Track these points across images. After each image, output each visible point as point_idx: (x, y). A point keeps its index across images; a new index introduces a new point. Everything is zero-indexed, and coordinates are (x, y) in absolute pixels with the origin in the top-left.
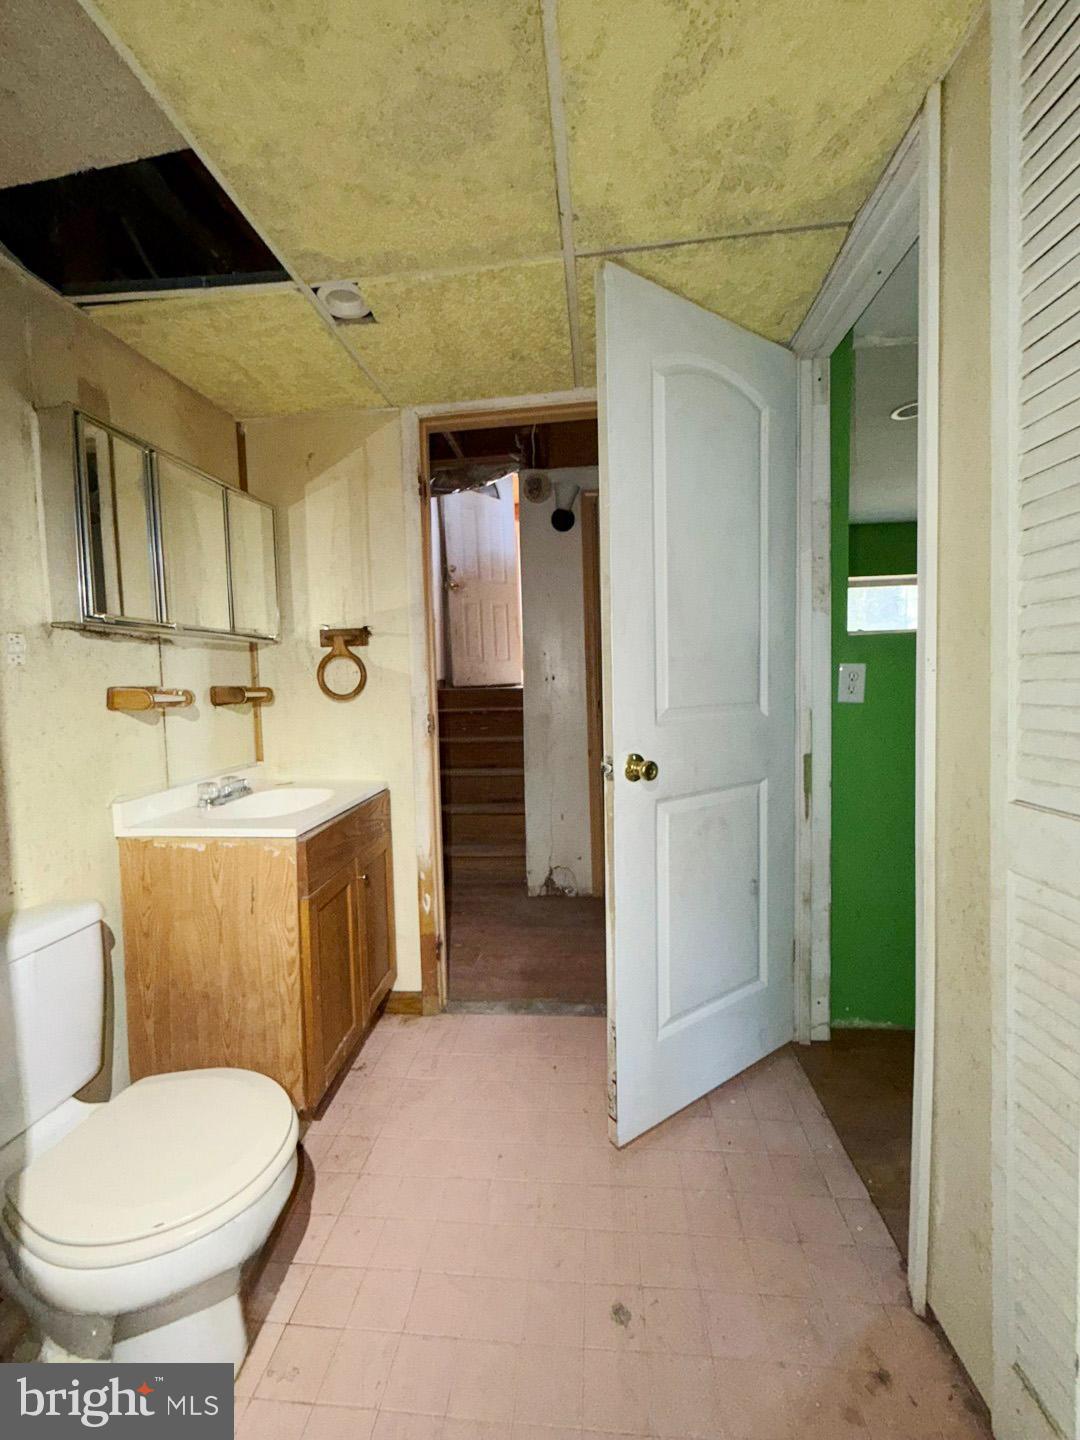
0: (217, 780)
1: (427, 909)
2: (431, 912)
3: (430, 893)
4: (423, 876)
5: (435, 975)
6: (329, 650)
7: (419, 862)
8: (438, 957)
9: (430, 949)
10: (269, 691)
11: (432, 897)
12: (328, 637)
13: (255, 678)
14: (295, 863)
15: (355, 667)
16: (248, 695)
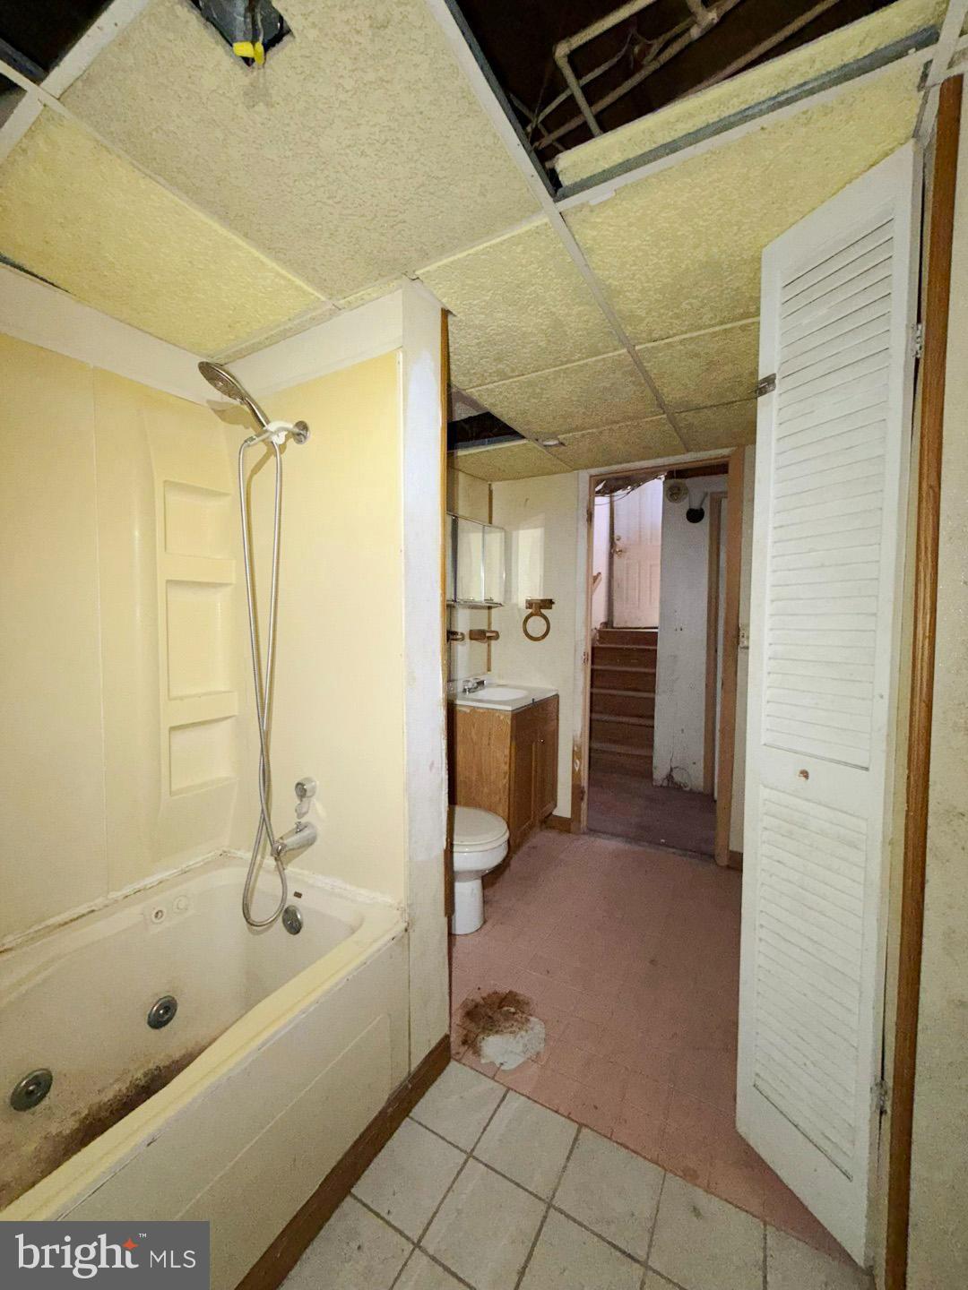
0: (471, 679)
1: (577, 769)
2: (579, 770)
3: (580, 759)
4: (576, 749)
5: (580, 809)
6: (530, 611)
7: (574, 741)
8: (582, 799)
9: (577, 793)
10: (497, 633)
11: (581, 763)
12: (530, 604)
13: (490, 624)
14: (509, 723)
15: (543, 621)
16: (488, 634)
